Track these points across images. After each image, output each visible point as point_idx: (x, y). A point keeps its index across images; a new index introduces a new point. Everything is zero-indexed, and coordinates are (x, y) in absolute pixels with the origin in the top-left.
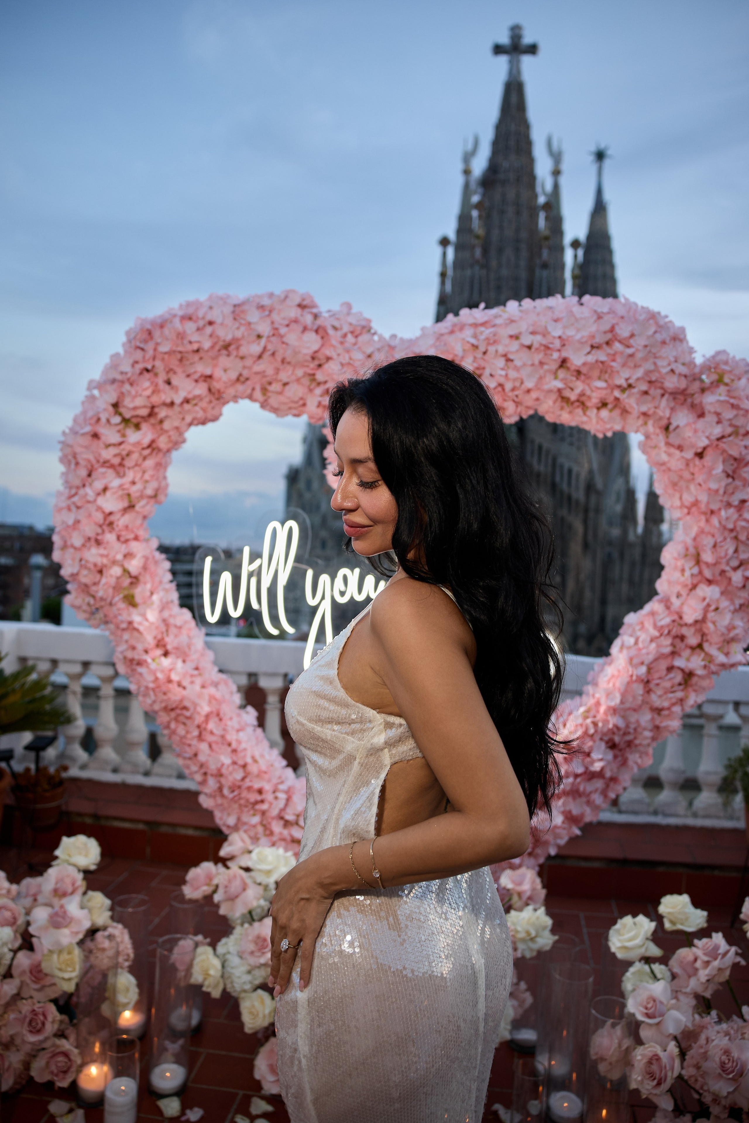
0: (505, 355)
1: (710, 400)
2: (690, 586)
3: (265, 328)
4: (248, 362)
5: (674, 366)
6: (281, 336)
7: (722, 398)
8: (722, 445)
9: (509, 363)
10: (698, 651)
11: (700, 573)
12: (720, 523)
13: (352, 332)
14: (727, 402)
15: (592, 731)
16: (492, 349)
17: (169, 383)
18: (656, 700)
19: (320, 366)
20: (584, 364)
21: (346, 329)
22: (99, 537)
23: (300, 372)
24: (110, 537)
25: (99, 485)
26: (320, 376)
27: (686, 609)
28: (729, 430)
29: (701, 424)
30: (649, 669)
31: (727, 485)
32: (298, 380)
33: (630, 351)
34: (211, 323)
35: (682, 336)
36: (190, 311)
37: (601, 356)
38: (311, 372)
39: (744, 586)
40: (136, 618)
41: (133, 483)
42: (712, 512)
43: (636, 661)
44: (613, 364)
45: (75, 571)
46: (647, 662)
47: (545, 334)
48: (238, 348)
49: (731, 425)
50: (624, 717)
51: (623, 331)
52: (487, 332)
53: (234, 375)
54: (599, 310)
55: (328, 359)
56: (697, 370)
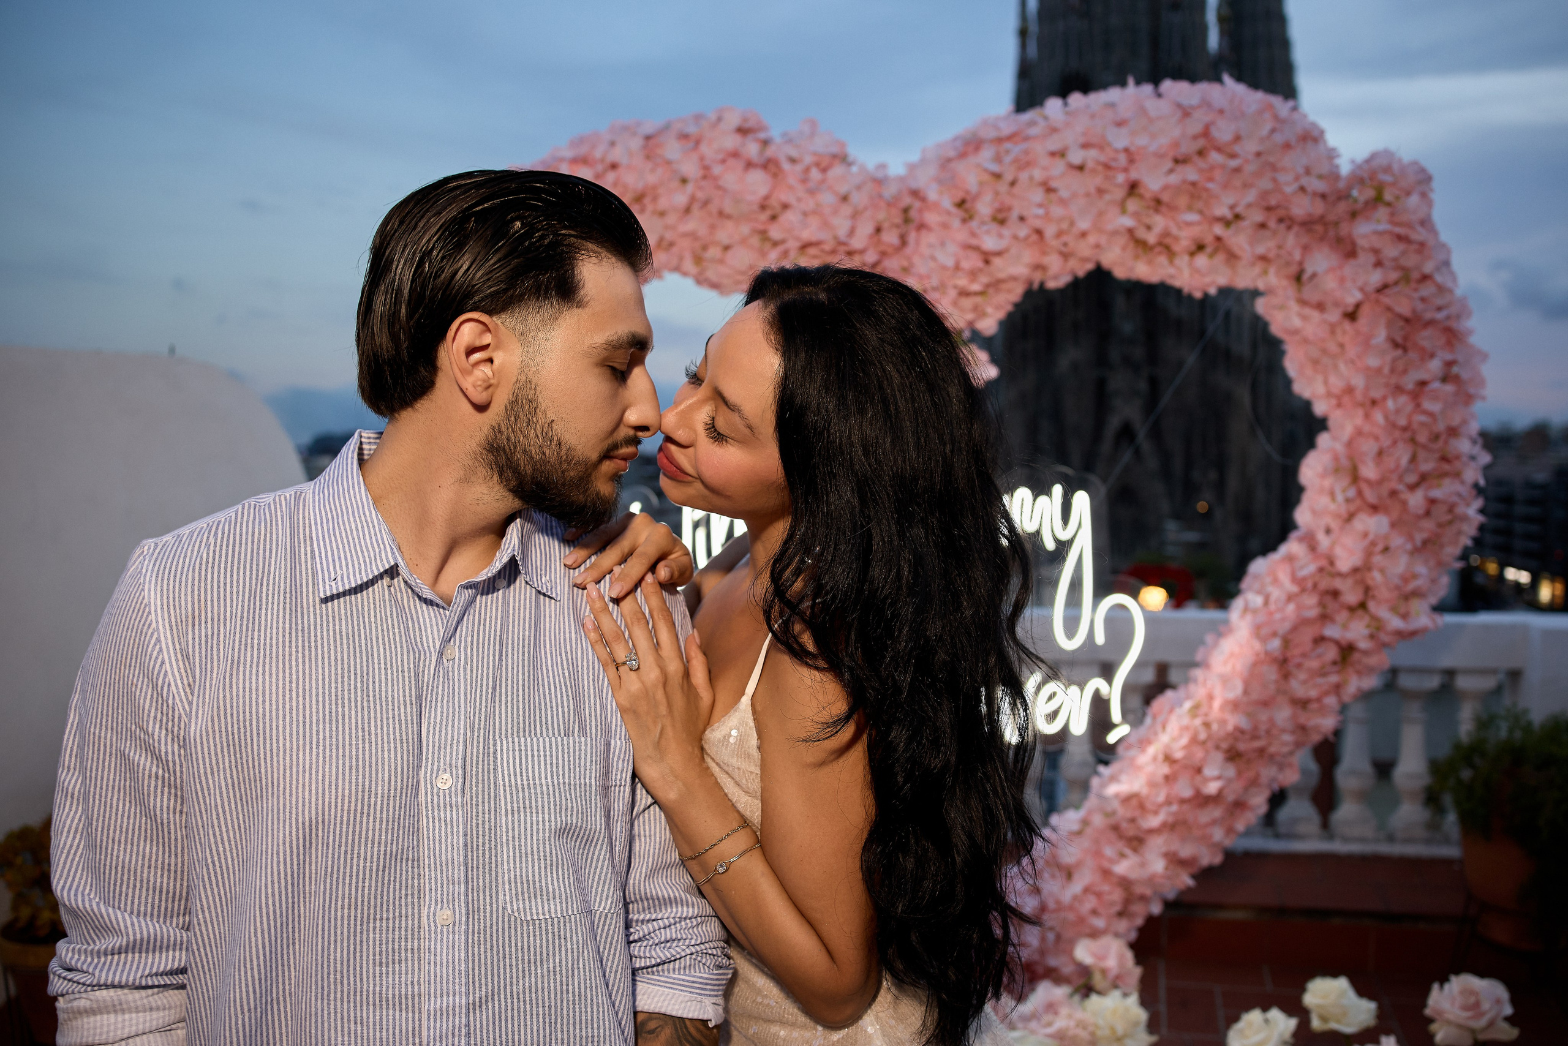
0: (1044, 184)
1: (1364, 231)
2: (1345, 515)
3: (690, 168)
4: (671, 219)
5: (1304, 181)
6: (716, 179)
7: (1384, 226)
8: (1386, 300)
9: (1052, 196)
10: (1360, 612)
11: (1360, 493)
12: (1386, 417)
13: (817, 165)
14: (1390, 233)
15: (1203, 736)
16: (1024, 176)
18: (1298, 687)
19: (774, 218)
20: (1166, 188)
21: (808, 159)
23: (745, 229)
26: (775, 233)
27: (1339, 551)
28: (1393, 276)
29: (1349, 269)
30: (1286, 642)
31: (1394, 360)
32: (744, 241)
33: (1234, 163)
34: (614, 166)
35: (1315, 133)
36: (583, 150)
37: (1190, 173)
38: (761, 227)
39: (1428, 513)
42: (1374, 402)
43: (1265, 631)
44: (1210, 185)
46: (1281, 632)
47: (1101, 146)
48: (655, 199)
49: (1397, 268)
50: (1249, 715)
51: (1223, 132)
54: (1185, 102)
55: (785, 206)
56: (1341, 185)
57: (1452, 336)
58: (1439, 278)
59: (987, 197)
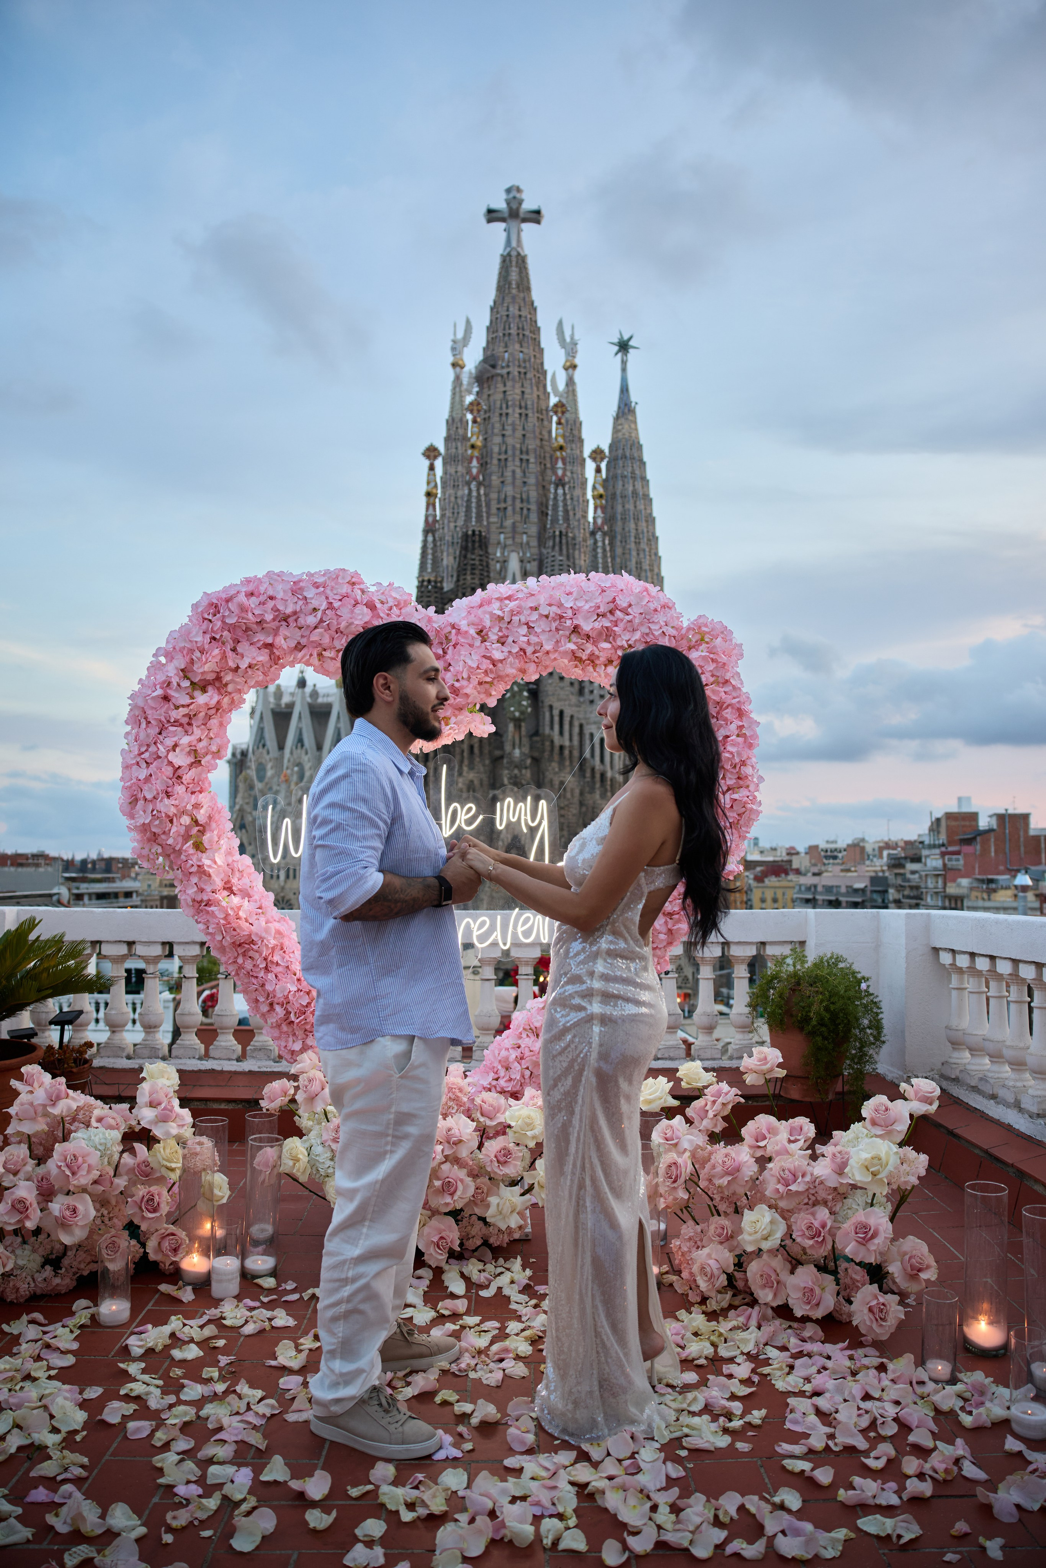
0: (527, 624)
3: (320, 603)
4: (306, 632)
5: (665, 629)
6: (335, 609)
7: (705, 654)
9: (531, 631)
13: (395, 605)
14: (709, 657)
16: (516, 619)
17: (234, 650)
20: (592, 630)
21: (391, 603)
22: (169, 789)
24: (180, 789)
25: (169, 742)
28: (711, 680)
33: (628, 618)
34: (271, 598)
35: (671, 604)
36: (251, 587)
37: (606, 622)
40: (207, 862)
41: (200, 740)
44: (615, 629)
45: (147, 821)
47: (560, 605)
48: (296, 620)
49: (713, 676)
51: (622, 602)
52: (512, 605)
53: (293, 644)
54: (603, 584)
56: (684, 631)
57: (741, 713)
58: (733, 682)
59: (496, 630)
